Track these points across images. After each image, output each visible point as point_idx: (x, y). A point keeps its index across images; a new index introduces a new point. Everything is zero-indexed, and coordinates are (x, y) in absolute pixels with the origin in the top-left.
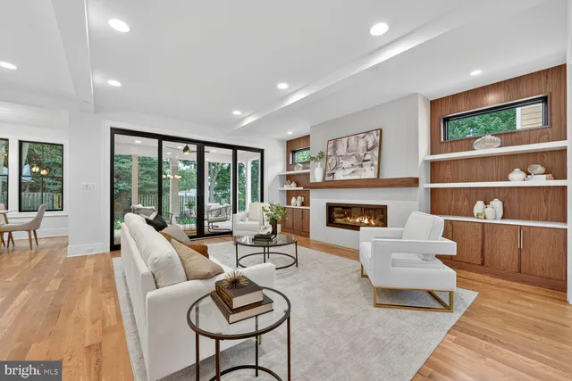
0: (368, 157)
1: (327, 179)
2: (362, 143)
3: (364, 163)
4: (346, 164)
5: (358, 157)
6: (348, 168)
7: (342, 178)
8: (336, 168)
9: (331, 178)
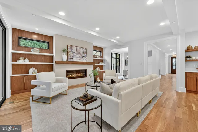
0: (84, 55)
1: (69, 60)
2: (81, 51)
3: (83, 57)
4: (77, 56)
5: (81, 55)
6: (78, 57)
7: (76, 61)
8: (73, 56)
9: (71, 60)
